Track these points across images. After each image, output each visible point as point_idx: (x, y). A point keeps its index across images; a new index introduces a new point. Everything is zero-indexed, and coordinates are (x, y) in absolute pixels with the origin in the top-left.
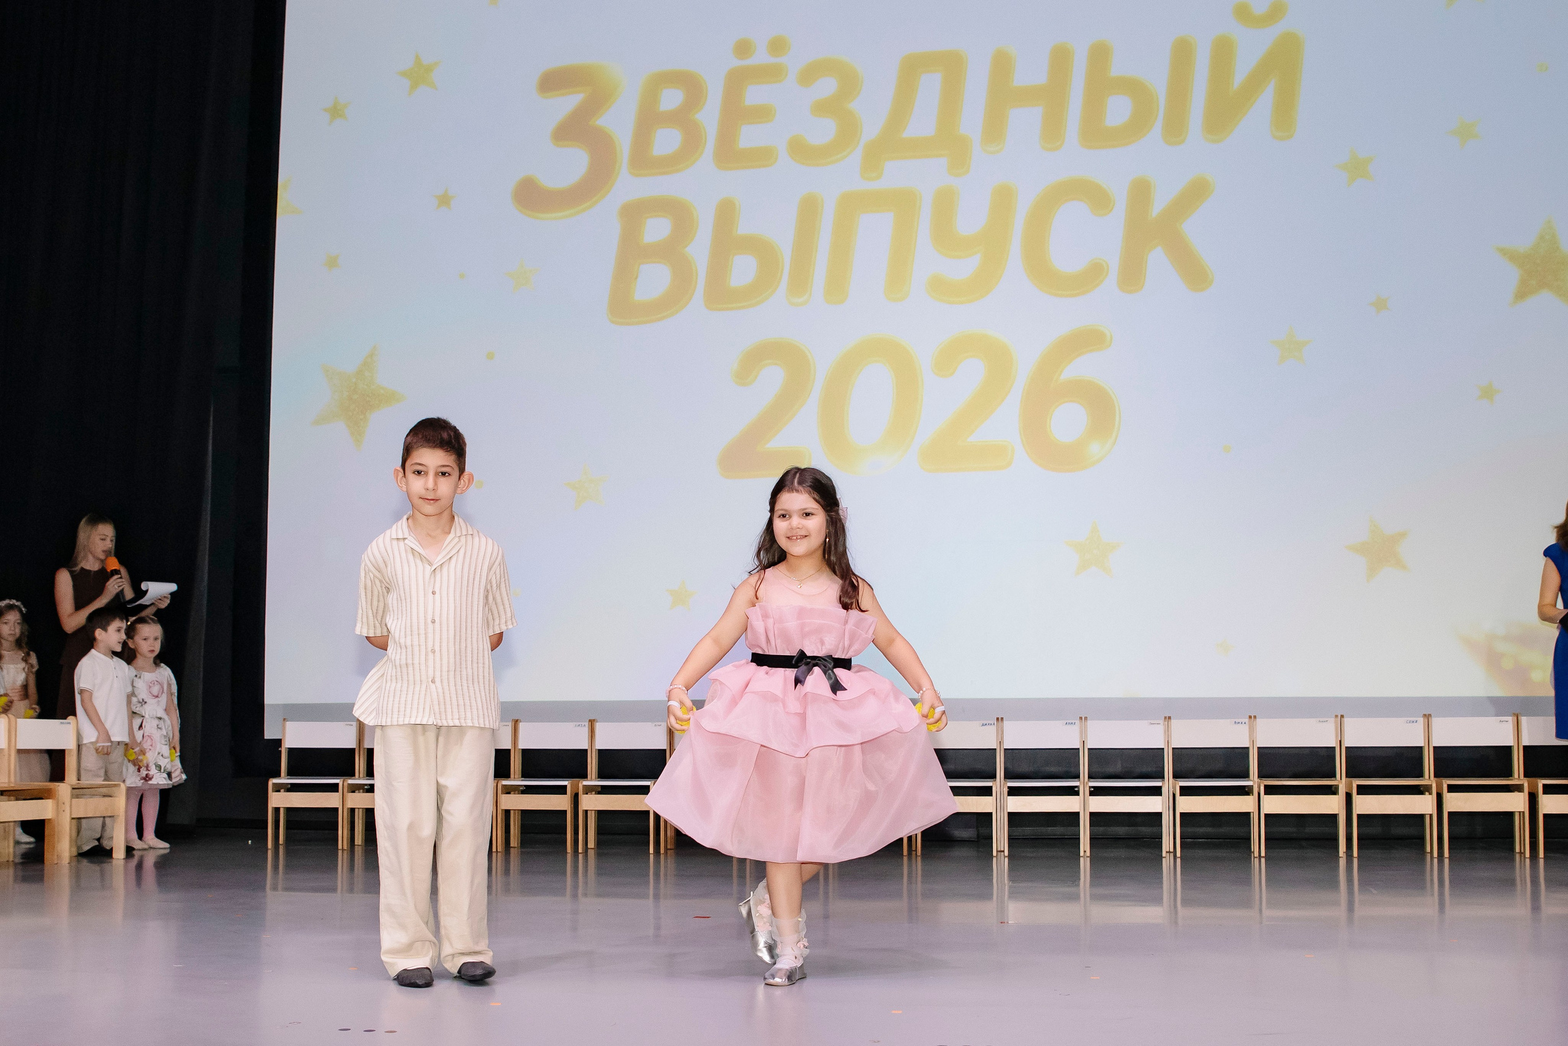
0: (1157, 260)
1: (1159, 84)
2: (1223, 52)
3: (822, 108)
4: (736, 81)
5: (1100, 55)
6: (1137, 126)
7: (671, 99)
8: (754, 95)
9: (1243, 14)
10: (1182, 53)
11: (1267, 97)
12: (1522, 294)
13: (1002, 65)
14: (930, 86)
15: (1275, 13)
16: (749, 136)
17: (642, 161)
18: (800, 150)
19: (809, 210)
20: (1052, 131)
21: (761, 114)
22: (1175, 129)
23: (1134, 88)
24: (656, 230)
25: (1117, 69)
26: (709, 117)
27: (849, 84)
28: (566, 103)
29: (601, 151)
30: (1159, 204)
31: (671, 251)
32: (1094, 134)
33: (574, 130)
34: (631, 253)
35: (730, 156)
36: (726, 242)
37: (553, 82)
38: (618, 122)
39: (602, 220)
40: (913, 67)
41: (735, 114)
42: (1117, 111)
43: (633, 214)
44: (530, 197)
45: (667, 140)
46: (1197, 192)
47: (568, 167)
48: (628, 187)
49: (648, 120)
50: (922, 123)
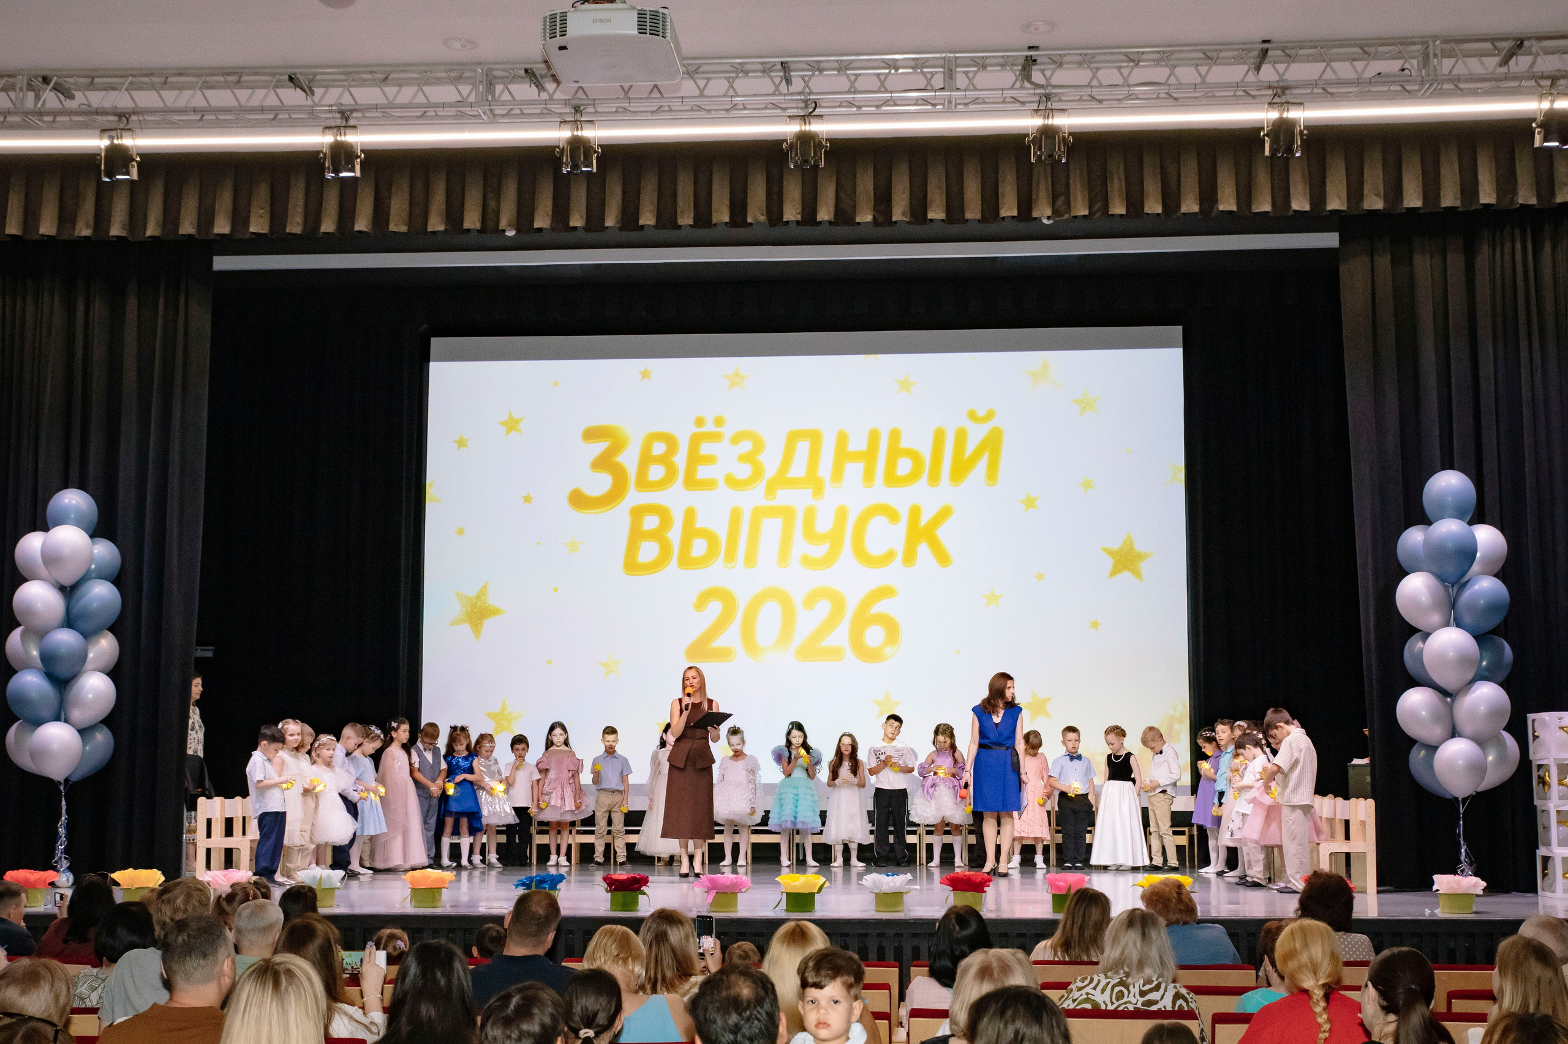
0: (924, 549)
1: (925, 452)
2: (960, 436)
3: (744, 458)
4: (696, 441)
5: (894, 435)
6: (914, 475)
7: (659, 449)
8: (705, 449)
9: (971, 416)
10: (939, 436)
11: (983, 461)
12: (1114, 571)
13: (842, 439)
14: (803, 448)
15: (989, 415)
16: (703, 472)
17: (643, 483)
18: (731, 481)
19: (735, 516)
20: (869, 476)
21: (709, 460)
22: (934, 478)
23: (912, 454)
24: (651, 522)
25: (904, 444)
26: (680, 460)
27: (758, 445)
28: (599, 447)
29: (619, 476)
30: (924, 520)
31: (657, 534)
32: (891, 479)
33: (604, 463)
34: (636, 535)
35: (691, 482)
36: (690, 532)
37: (591, 434)
38: (629, 460)
39: (619, 515)
40: (794, 437)
41: (695, 459)
42: (904, 466)
43: (638, 513)
44: (578, 500)
45: (656, 472)
46: (944, 514)
47: (601, 484)
48: (634, 497)
49: (646, 459)
50: (798, 469)
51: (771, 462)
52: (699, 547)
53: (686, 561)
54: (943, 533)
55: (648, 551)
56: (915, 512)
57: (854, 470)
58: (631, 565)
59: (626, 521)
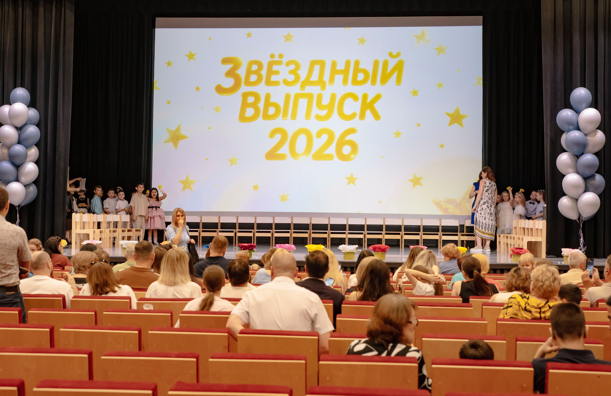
0: (368, 113)
1: (370, 71)
2: (386, 63)
3: (291, 72)
4: (271, 64)
5: (357, 63)
6: (365, 81)
7: (255, 67)
8: (275, 68)
9: (391, 55)
10: (376, 63)
11: (395, 75)
12: (451, 124)
13: (334, 64)
14: (317, 68)
15: (398, 55)
16: (274, 78)
17: (248, 83)
18: (286, 82)
19: (288, 97)
20: (345, 81)
21: (277, 73)
22: (374, 82)
23: (365, 72)
24: (251, 100)
25: (361, 67)
26: (264, 73)
27: (298, 67)
28: (229, 67)
29: (237, 79)
30: (369, 100)
31: (254, 105)
32: (355, 82)
33: (231, 73)
34: (245, 105)
35: (269, 83)
36: (268, 104)
37: (225, 61)
38: (242, 72)
39: (237, 97)
40: (313, 64)
41: (270, 72)
42: (360, 77)
43: (245, 95)
44: (220, 89)
45: (254, 78)
46: (378, 97)
47: (229, 83)
48: (244, 89)
49: (249, 72)
50: (315, 77)
51: (303, 73)
52: (272, 111)
53: (266, 116)
54: (376, 106)
55: (250, 112)
56: (365, 96)
57: (339, 78)
58: (243, 118)
59: (241, 99)
